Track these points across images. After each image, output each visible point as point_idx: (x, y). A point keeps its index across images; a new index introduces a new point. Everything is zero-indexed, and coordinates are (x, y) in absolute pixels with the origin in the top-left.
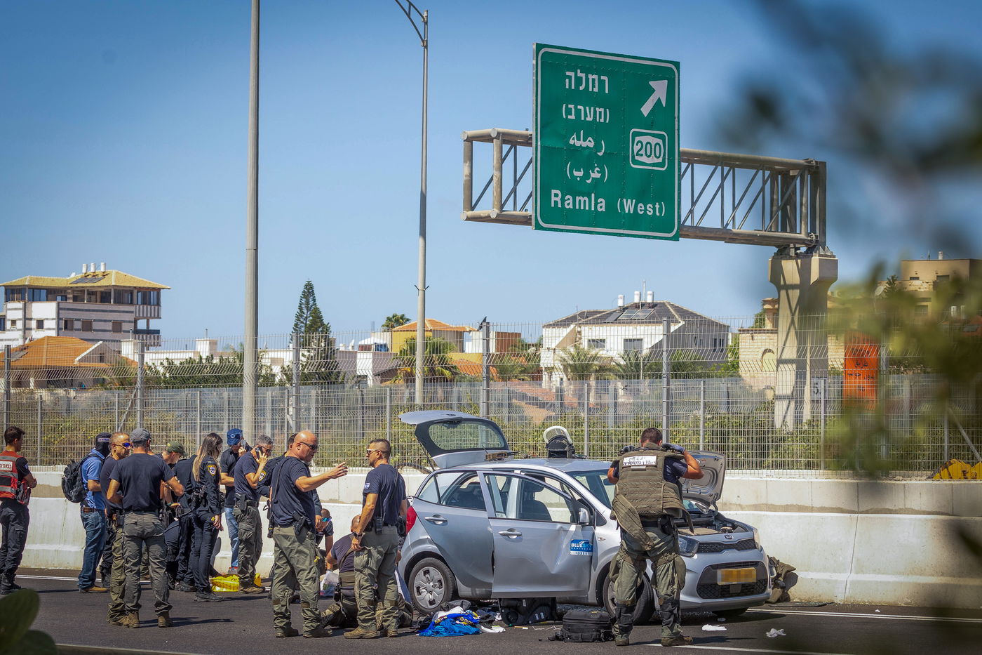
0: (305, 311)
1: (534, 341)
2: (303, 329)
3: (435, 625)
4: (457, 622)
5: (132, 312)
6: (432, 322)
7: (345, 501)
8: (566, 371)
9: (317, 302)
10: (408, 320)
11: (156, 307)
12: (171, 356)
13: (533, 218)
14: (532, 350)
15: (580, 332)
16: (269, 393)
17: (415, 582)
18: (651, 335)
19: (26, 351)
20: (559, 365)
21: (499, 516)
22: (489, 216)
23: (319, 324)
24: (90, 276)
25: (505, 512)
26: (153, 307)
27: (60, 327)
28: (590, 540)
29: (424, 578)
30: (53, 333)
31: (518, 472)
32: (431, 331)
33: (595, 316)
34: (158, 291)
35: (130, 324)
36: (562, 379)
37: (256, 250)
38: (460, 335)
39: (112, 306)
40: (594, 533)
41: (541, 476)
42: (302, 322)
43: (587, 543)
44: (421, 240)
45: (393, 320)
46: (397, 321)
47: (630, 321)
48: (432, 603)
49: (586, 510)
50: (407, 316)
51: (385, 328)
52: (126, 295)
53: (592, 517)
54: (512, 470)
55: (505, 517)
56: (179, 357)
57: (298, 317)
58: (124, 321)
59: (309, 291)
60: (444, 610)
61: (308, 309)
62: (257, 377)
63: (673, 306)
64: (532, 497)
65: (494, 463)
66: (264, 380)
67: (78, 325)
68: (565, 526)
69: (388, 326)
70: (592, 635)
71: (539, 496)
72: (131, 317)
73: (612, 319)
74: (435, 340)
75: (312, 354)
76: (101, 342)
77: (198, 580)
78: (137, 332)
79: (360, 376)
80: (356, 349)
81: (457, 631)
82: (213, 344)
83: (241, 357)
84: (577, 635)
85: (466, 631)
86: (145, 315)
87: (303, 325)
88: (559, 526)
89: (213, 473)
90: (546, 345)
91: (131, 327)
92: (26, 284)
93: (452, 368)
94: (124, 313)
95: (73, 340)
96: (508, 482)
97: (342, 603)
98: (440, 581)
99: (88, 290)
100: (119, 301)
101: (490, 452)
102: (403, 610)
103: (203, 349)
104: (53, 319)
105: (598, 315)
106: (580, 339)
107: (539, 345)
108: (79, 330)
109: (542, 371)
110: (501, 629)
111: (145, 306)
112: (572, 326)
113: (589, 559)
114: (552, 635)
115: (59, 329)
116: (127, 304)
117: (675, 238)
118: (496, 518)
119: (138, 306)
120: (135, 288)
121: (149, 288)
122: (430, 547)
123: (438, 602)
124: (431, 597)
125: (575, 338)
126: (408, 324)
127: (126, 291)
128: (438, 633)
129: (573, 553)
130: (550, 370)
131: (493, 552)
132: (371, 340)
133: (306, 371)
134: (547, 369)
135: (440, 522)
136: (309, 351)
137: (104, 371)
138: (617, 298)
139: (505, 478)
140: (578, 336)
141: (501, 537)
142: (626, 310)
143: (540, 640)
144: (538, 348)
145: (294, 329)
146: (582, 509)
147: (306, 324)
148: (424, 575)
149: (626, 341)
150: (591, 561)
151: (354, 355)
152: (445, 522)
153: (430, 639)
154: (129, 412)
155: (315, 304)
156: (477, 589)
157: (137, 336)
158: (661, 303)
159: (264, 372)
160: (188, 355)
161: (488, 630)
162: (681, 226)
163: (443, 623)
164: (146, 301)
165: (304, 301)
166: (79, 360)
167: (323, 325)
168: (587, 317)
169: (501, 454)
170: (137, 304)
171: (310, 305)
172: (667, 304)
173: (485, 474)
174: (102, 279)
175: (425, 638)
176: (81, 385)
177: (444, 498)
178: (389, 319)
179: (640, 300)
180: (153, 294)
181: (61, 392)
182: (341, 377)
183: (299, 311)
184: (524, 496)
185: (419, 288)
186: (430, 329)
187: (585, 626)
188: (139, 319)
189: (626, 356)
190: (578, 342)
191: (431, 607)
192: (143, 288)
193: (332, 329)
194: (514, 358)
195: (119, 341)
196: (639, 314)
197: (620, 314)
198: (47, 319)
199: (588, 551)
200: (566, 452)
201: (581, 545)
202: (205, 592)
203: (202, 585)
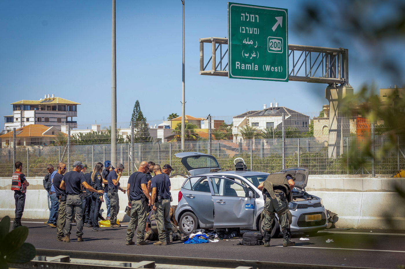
0: (136, 113)
2: (135, 120)
3: (190, 239)
4: (200, 238)
5: (65, 114)
6: (188, 117)
8: (243, 135)
9: (141, 109)
10: (178, 116)
12: (81, 132)
13: (229, 73)
14: (229, 127)
15: (248, 120)
16: (121, 146)
17: (182, 222)
18: (277, 121)
19: (22, 130)
20: (240, 133)
22: (210, 73)
24: (48, 100)
25: (218, 193)
26: (74, 112)
28: (253, 204)
29: (186, 220)
30: (33, 123)
31: (224, 176)
33: (255, 113)
34: (76, 105)
36: (241, 139)
37: (116, 88)
38: (199, 122)
39: (57, 112)
40: (255, 201)
41: (233, 178)
42: (135, 117)
43: (252, 205)
44: (183, 83)
45: (172, 116)
46: (174, 116)
47: (269, 115)
48: (189, 230)
50: (177, 115)
51: (169, 119)
53: (254, 194)
54: (221, 176)
55: (219, 195)
56: (85, 132)
57: (133, 115)
58: (62, 118)
59: (137, 105)
60: (194, 233)
61: (137, 112)
62: (117, 140)
63: (286, 109)
64: (230, 187)
65: (214, 173)
66: (119, 141)
67: (43, 120)
68: (243, 198)
69: (170, 118)
70: (255, 242)
71: (232, 186)
72: (65, 116)
73: (260, 115)
74: (189, 124)
75: (139, 130)
76: (53, 127)
77: (94, 222)
78: (67, 122)
79: (159, 139)
80: (157, 128)
81: (200, 242)
82: (98, 127)
83: (110, 132)
84: (248, 242)
85: (203, 242)
86: (70, 115)
87: (135, 118)
88: (240, 198)
89: (99, 179)
90: (234, 126)
91: (65, 120)
92: (22, 103)
93: (196, 135)
94: (62, 115)
95: (41, 126)
96: (220, 181)
98: (192, 221)
99: (47, 105)
100: (60, 110)
103: (95, 129)
104: (33, 117)
106: (248, 122)
107: (232, 125)
108: (44, 122)
109: (233, 136)
110: (218, 241)
111: (71, 112)
112: (245, 118)
113: (253, 212)
114: (238, 243)
115: (35, 121)
116: (63, 111)
117: (287, 81)
118: (215, 195)
119: (67, 112)
120: (66, 104)
121: (72, 104)
122: (188, 208)
123: (192, 230)
124: (189, 228)
125: (246, 122)
127: (63, 106)
128: (192, 242)
129: (246, 209)
130: (236, 135)
131: (214, 209)
132: (163, 124)
133: (136, 137)
134: (235, 135)
135: (192, 198)
136: (137, 129)
137: (54, 138)
138: (263, 106)
139: (218, 179)
140: (248, 121)
141: (217, 203)
142: (267, 111)
143: (233, 245)
144: (231, 127)
145: (132, 120)
146: (250, 191)
147: (136, 118)
148: (186, 219)
149: (267, 123)
150: (254, 213)
151: (156, 130)
152: (194, 197)
153: (188, 245)
154: (65, 154)
155: (140, 110)
156: (207, 225)
157: (67, 124)
158: (281, 107)
159: (119, 138)
160: (89, 131)
161: (212, 241)
162: (289, 76)
163: (194, 238)
164: (71, 110)
165: (135, 108)
166: (44, 134)
167: (143, 118)
168: (251, 114)
169: (217, 169)
170: (67, 111)
171: (138, 110)
172: (284, 108)
173: (210, 178)
174: (53, 101)
175: (186, 245)
176: (44, 144)
177: (193, 187)
178: (170, 116)
179: (273, 106)
180: (74, 107)
181: (36, 147)
182: (151, 139)
183: (133, 112)
184: (226, 187)
185: (182, 103)
186: (187, 119)
187: (252, 239)
188: (68, 117)
189: (267, 129)
190: (247, 124)
191: (189, 232)
192: (70, 104)
193: (147, 120)
194: (221, 131)
195: (60, 126)
196: (272, 112)
197: (265, 112)
198: (30, 117)
199: (252, 208)
200: (243, 168)
201: (250, 206)
202: (96, 227)
203: (95, 224)
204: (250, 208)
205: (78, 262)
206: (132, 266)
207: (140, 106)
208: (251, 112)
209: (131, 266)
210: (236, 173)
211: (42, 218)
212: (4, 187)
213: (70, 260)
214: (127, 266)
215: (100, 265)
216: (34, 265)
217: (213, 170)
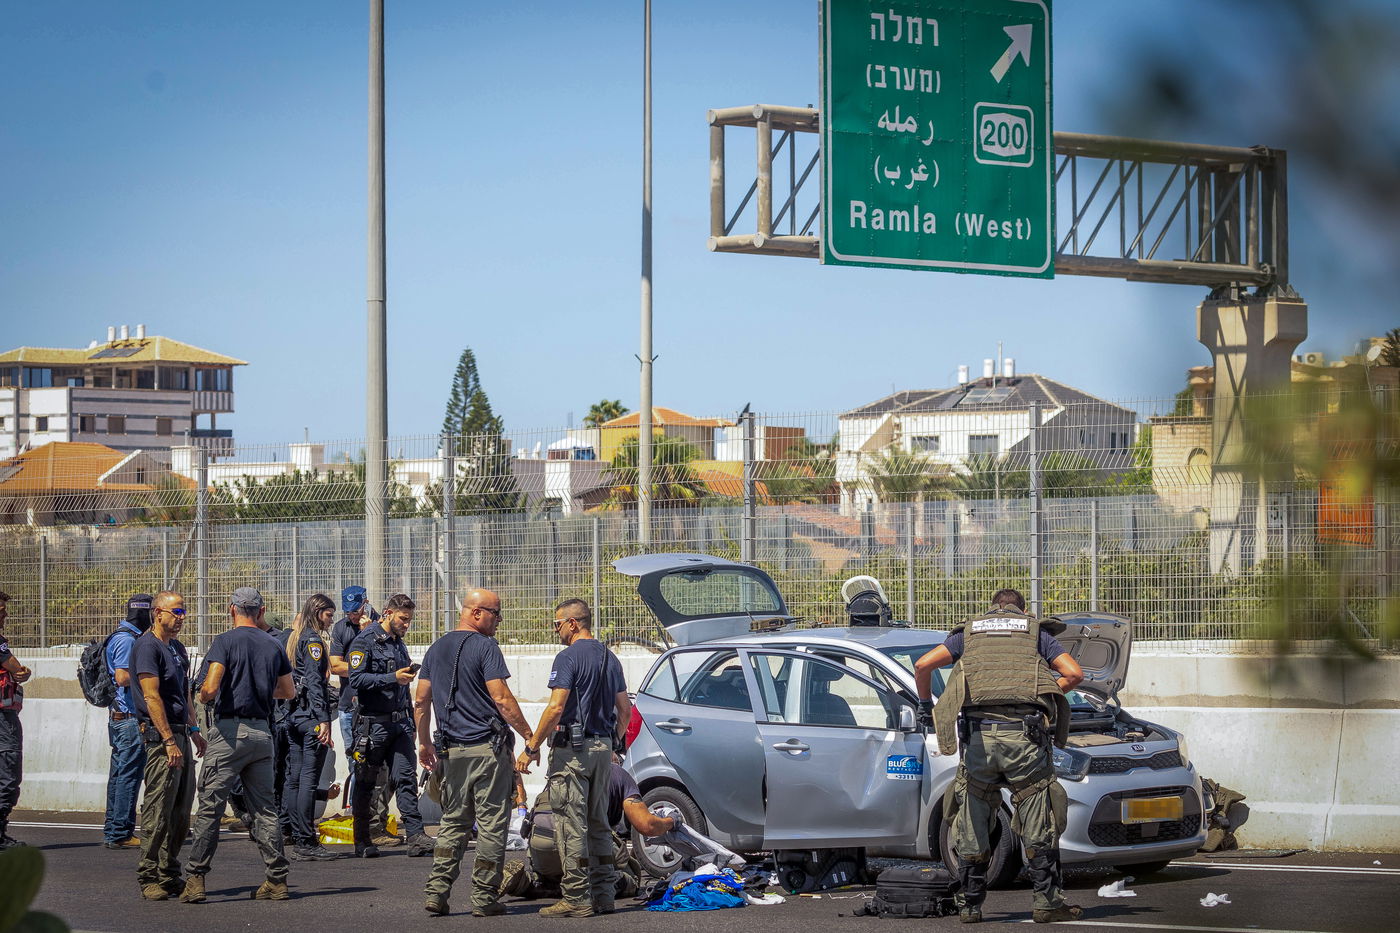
0: (462, 398)
1: (826, 441)
2: (459, 426)
4: (709, 888)
5: (188, 403)
6: (662, 412)
8: (876, 487)
9: (482, 382)
10: (625, 410)
11: (226, 394)
12: (251, 472)
13: (822, 246)
14: (823, 454)
15: (898, 426)
16: (406, 529)
18: (1012, 429)
19: (20, 467)
20: (865, 476)
21: (773, 719)
22: (752, 244)
23: (485, 418)
24: (120, 347)
25: (782, 713)
26: (220, 394)
27: (74, 427)
28: (918, 755)
30: (63, 438)
31: (801, 649)
32: (662, 426)
33: (923, 400)
34: (228, 368)
35: (185, 421)
36: (870, 501)
37: (383, 302)
38: (708, 433)
39: (156, 394)
40: (924, 744)
41: (839, 656)
42: (458, 416)
43: (913, 760)
44: (644, 284)
45: (602, 409)
46: (608, 411)
47: (978, 407)
48: (667, 858)
49: (910, 709)
50: (623, 404)
51: (589, 423)
52: (178, 375)
54: (792, 646)
55: (782, 721)
56: (265, 473)
57: (452, 407)
58: (176, 418)
59: (468, 366)
61: (467, 394)
62: (388, 503)
63: (1046, 382)
64: (826, 689)
65: (764, 636)
66: (398, 508)
67: (102, 424)
68: (877, 734)
69: (593, 420)
70: (923, 906)
71: (836, 688)
72: (186, 410)
73: (948, 404)
74: (671, 442)
75: (474, 466)
76: (139, 451)
78: (195, 433)
79: (550, 500)
80: (545, 457)
81: (710, 903)
82: (317, 451)
83: (362, 473)
84: (899, 906)
85: (723, 903)
86: (208, 408)
87: (458, 419)
88: (868, 733)
89: (316, 656)
90: (844, 447)
91: (186, 426)
92: (20, 360)
93: (695, 486)
94: (175, 405)
95: (94, 448)
96: (787, 666)
99: (117, 369)
100: (166, 386)
101: (758, 618)
103: (302, 460)
104: (62, 415)
105: (927, 398)
106: (899, 435)
107: (833, 447)
108: (104, 431)
109: (838, 488)
110: (779, 899)
111: (208, 393)
112: (886, 417)
113: (917, 786)
114: (860, 907)
115: (72, 431)
116: (180, 389)
117: (1048, 275)
118: (768, 723)
119: (196, 394)
120: (192, 364)
121: (214, 364)
122: (664, 770)
125: (891, 435)
126: (625, 416)
127: (179, 370)
128: (678, 905)
129: (891, 776)
130: (852, 487)
131: (765, 776)
132: (569, 443)
133: (465, 493)
134: (846, 484)
135: (680, 731)
136: (469, 461)
137: (145, 496)
138: (957, 371)
139: (782, 659)
140: (896, 432)
141: (777, 752)
142: (972, 390)
143: (840, 916)
144: (832, 454)
145: (446, 426)
146: (904, 707)
147: (464, 418)
149: (972, 438)
150: (921, 789)
151: (542, 464)
152: (687, 729)
153: (666, 915)
154: (185, 561)
155: (477, 386)
156: (740, 836)
157: (196, 439)
158: (1026, 378)
159: (398, 495)
160: (278, 470)
161: (758, 901)
162: (1057, 256)
163: (687, 890)
164: (209, 385)
165: (460, 381)
166: (105, 480)
167: (490, 419)
168: (910, 402)
169: (775, 622)
170: (196, 389)
171: (470, 388)
172: (1036, 379)
173: (750, 654)
174: (139, 350)
175: (658, 914)
176: (108, 520)
177: (685, 691)
178: (595, 409)
179: (994, 373)
180: (221, 374)
181: (76, 530)
182: (520, 503)
183: (452, 397)
184: (812, 688)
185: (643, 359)
186: (660, 423)
187: (911, 891)
188: (199, 414)
189: (972, 462)
190: (895, 442)
191: (666, 864)
192: (205, 364)
193: (504, 426)
194: (794, 468)
195: (169, 449)
196: (992, 395)
197: (962, 395)
198: (53, 415)
199: (915, 773)
200: (878, 616)
201: (903, 763)
202: (308, 846)
203: (304, 833)
204: (904, 772)
207: (478, 372)
208: (910, 394)
210: (849, 637)
217: (763, 622)
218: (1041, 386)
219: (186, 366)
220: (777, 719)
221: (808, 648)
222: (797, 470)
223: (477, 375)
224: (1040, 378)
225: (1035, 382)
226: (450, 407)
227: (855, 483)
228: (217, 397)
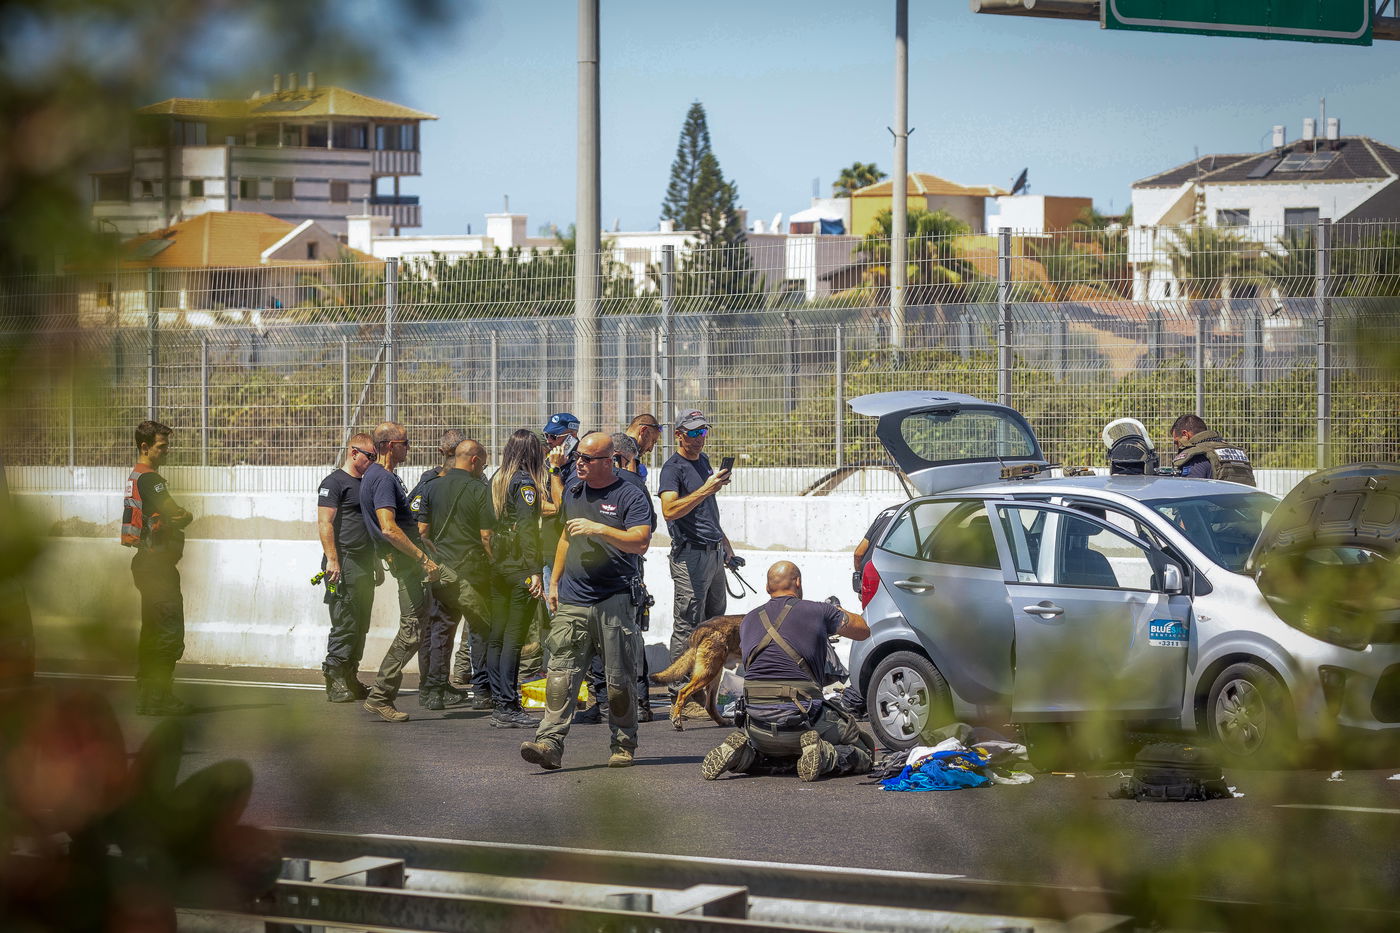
0: (690, 159)
2: (686, 194)
3: (911, 770)
4: (951, 765)
5: (366, 164)
6: (925, 179)
7: (755, 545)
8: (1176, 269)
9: (712, 141)
10: (883, 175)
11: (412, 155)
12: (440, 246)
13: (1103, 7)
14: (1113, 228)
15: (1202, 197)
16: (623, 325)
17: (879, 693)
18: (1338, 200)
19: (172, 239)
20: (1163, 258)
21: (1024, 578)
22: (1021, 6)
23: (715, 186)
24: (287, 100)
25: (1035, 570)
26: (405, 155)
27: (234, 193)
28: (1183, 619)
29: (893, 686)
30: (220, 206)
31: (1056, 501)
32: (924, 195)
33: (1231, 166)
34: (415, 123)
35: (361, 186)
36: (1168, 285)
37: (596, 64)
38: (977, 204)
39: (329, 153)
40: (1191, 607)
41: (1098, 509)
42: (684, 181)
43: (1178, 625)
44: (898, 45)
45: (855, 174)
46: (861, 176)
47: (1296, 176)
48: (906, 730)
49: (1176, 569)
50: (880, 168)
51: (840, 189)
52: (355, 131)
53: (1188, 579)
54: (1046, 497)
55: (1036, 581)
56: (458, 248)
57: (677, 171)
58: (353, 182)
59: (696, 123)
60: (928, 745)
61: (695, 156)
62: (601, 285)
63: (1376, 146)
64: (1085, 541)
65: (1016, 484)
66: (614, 297)
67: (266, 189)
68: (1139, 596)
69: (844, 186)
70: (1184, 789)
71: (1098, 542)
72: (365, 173)
73: (1261, 171)
74: (931, 215)
75: (703, 242)
76: (309, 222)
78: (376, 201)
79: (791, 282)
80: (786, 231)
81: (951, 782)
82: (519, 223)
83: (571, 248)
84: (1159, 788)
85: (965, 782)
86: (391, 170)
87: (685, 185)
88: (1128, 595)
89: (529, 500)
90: (1137, 221)
91: (364, 192)
92: (171, 112)
93: (964, 268)
94: (351, 166)
95: (256, 219)
96: (1041, 520)
97: (749, 732)
98: (921, 692)
99: (285, 125)
100: (342, 144)
101: (1009, 464)
102: (854, 744)
103: (501, 235)
104: (220, 179)
105: (1237, 164)
106: (1203, 208)
107: (1126, 220)
108: (268, 198)
109: (1131, 269)
110: (1027, 778)
111: (391, 154)
112: (1187, 185)
113: (1182, 653)
114: (1115, 788)
115: (231, 197)
116: (358, 148)
117: (1365, 41)
118: (1018, 583)
119: (377, 154)
120: (372, 119)
121: (396, 120)
122: (904, 632)
123: (919, 728)
124: (906, 720)
125: (1192, 207)
126: (882, 182)
127: (356, 125)
128: (916, 785)
129: (1154, 643)
130: (1147, 268)
131: (1014, 642)
132: (814, 214)
133: (692, 272)
134: (1141, 266)
135: (922, 590)
136: (697, 236)
137: (316, 274)
138: (1272, 132)
139: (1035, 513)
140: (1199, 204)
141: (1028, 616)
142: (1289, 155)
144: (1125, 227)
145: (670, 194)
146: (1169, 566)
147: (691, 185)
148: (894, 681)
149: (1288, 211)
150: (1188, 658)
151: (782, 239)
152: (930, 589)
153: (903, 795)
154: (372, 386)
155: (707, 147)
156: (987, 707)
157: (377, 208)
158: (1353, 141)
159: (614, 274)
160: (474, 246)
161: (1006, 781)
162: (1376, 18)
163: (926, 767)
164: (392, 144)
165: (687, 140)
166: (270, 257)
167: (722, 186)
168: (1215, 168)
169: (1028, 468)
170: (376, 149)
171: (699, 149)
172: (1364, 142)
173: (999, 507)
174: (309, 103)
175: (895, 795)
176: (274, 304)
177: (927, 546)
178: (846, 173)
179: (1315, 135)
180: (406, 133)
181: (236, 315)
182: (756, 286)
183: (677, 159)
184: (1068, 545)
185: (897, 133)
186: (921, 192)
187: (1173, 772)
188: (380, 176)
189: (1289, 241)
190: (1198, 216)
191: (905, 737)
192: (386, 119)
193: (738, 192)
194: (1078, 245)
195: (343, 218)
196: (1312, 161)
197: (1277, 161)
198: (209, 178)
199: (1180, 639)
200: (1142, 464)
201: (1167, 629)
202: (509, 710)
203: (505, 697)
204: (1168, 638)
205: (438, 885)
206: (655, 909)
207: (709, 130)
208: (1216, 158)
209: (650, 908)
210: (1111, 487)
211: (273, 666)
212: (109, 525)
213: (407, 877)
214: (636, 905)
215: (527, 898)
216: (262, 899)
217: (1015, 469)
218: (1371, 150)
219: (365, 121)
220: (1028, 579)
221: (1063, 500)
222: (1082, 248)
223: (707, 133)
224: (1369, 141)
225: (1363, 146)
226: (674, 170)
227: (1151, 264)
228: (402, 159)
